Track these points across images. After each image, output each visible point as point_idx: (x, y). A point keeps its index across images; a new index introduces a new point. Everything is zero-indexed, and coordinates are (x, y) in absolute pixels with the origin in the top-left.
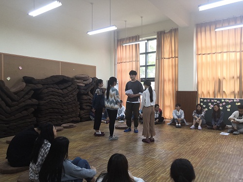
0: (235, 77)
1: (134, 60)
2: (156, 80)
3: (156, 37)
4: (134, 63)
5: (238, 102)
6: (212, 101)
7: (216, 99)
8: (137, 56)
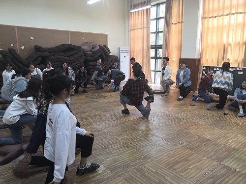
0: (241, 43)
1: (145, 26)
2: (164, 47)
4: (145, 29)
5: (240, 71)
6: (215, 69)
7: (218, 67)
8: (148, 23)
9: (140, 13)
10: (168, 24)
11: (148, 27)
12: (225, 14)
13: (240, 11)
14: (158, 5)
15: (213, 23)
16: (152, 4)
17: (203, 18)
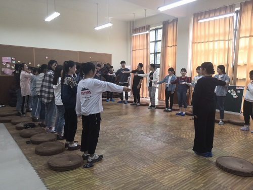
1: (145, 48)
2: (161, 66)
3: (162, 26)
4: (145, 50)
9: (141, 36)
10: (165, 46)
11: (148, 49)
12: (210, 40)
13: (221, 38)
14: (156, 30)
15: (201, 47)
16: (151, 29)
17: (193, 43)
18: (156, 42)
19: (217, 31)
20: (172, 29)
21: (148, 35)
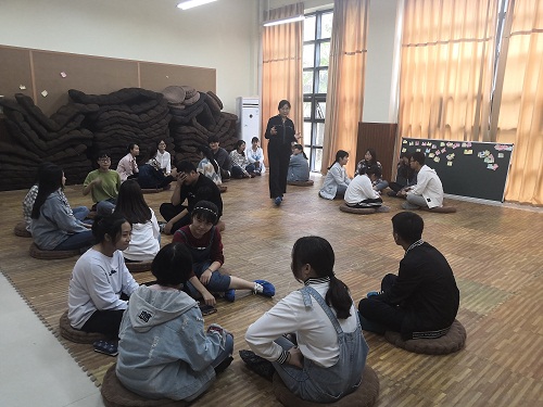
0: (470, 97)
1: (293, 55)
2: (329, 98)
3: (332, 5)
4: (293, 62)
5: (468, 149)
6: (424, 144)
7: (430, 141)
8: (298, 49)
9: (282, 29)
10: (337, 53)
11: (298, 58)
12: (443, 40)
13: (468, 36)
14: (318, 14)
15: (422, 55)
16: (306, 11)
17: (403, 46)
18: (317, 42)
19: (459, 18)
20: (355, 13)
21: (299, 27)
